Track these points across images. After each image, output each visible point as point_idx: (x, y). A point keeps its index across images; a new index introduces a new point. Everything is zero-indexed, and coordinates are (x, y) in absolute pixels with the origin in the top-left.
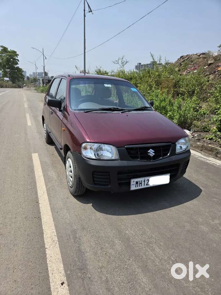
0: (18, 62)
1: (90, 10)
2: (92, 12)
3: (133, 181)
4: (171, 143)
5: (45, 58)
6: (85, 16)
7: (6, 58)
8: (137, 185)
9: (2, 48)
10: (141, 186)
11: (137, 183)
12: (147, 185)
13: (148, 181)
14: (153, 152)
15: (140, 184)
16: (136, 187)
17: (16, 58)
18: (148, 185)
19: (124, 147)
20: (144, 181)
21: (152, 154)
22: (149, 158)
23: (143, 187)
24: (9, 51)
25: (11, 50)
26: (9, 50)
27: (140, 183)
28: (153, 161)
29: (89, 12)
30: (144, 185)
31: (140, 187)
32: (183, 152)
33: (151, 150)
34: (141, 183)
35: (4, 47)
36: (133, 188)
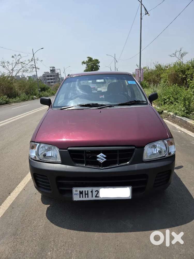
0: (99, 68)
1: (146, 13)
2: (148, 14)
3: (76, 191)
4: (134, 147)
5: (116, 61)
6: (141, 19)
7: (91, 66)
8: (81, 195)
9: (88, 59)
10: (88, 197)
11: (81, 193)
12: (96, 197)
13: (97, 192)
14: (105, 158)
15: (87, 196)
16: (80, 197)
17: (98, 65)
18: (98, 197)
19: (67, 149)
20: (92, 192)
21: (103, 160)
22: (97, 164)
23: (90, 198)
24: (93, 61)
25: (94, 59)
26: (93, 59)
27: (85, 194)
28: (103, 168)
29: (146, 14)
30: (92, 197)
31: (86, 199)
32: (162, 158)
33: (102, 154)
34: (88, 194)
35: (90, 58)
36: (76, 198)
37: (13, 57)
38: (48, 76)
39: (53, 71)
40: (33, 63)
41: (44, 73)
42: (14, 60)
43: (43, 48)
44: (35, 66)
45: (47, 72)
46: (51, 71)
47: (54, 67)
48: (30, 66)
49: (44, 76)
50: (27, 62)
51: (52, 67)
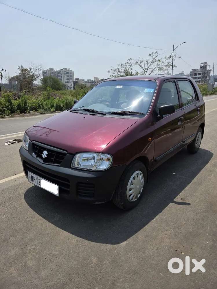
3: (30, 174)
11: (32, 177)
13: (39, 181)
19: (32, 141)
37: (150, 55)
38: (196, 74)
39: (204, 67)
40: (170, 60)
41: (192, 71)
42: (150, 59)
43: (185, 42)
44: (173, 64)
45: (196, 70)
46: (201, 67)
47: (206, 63)
48: (166, 64)
49: (191, 74)
50: (163, 60)
51: (203, 63)
